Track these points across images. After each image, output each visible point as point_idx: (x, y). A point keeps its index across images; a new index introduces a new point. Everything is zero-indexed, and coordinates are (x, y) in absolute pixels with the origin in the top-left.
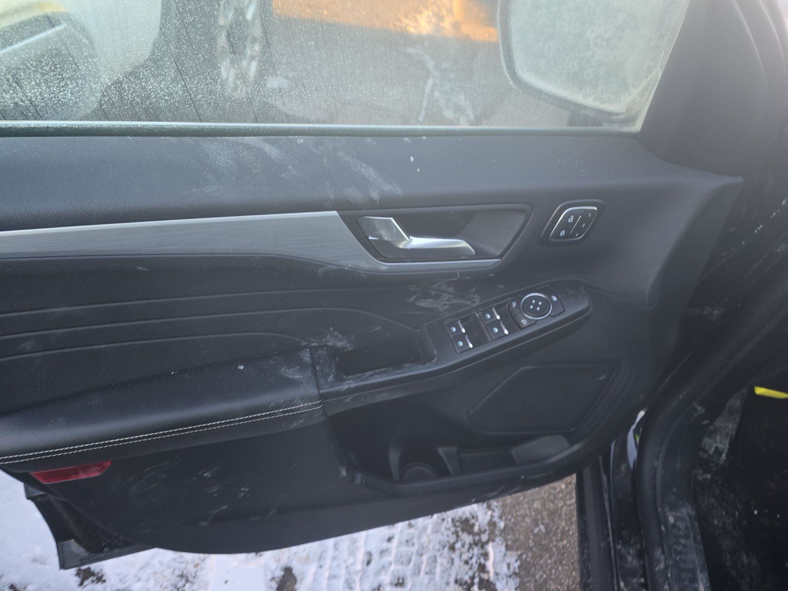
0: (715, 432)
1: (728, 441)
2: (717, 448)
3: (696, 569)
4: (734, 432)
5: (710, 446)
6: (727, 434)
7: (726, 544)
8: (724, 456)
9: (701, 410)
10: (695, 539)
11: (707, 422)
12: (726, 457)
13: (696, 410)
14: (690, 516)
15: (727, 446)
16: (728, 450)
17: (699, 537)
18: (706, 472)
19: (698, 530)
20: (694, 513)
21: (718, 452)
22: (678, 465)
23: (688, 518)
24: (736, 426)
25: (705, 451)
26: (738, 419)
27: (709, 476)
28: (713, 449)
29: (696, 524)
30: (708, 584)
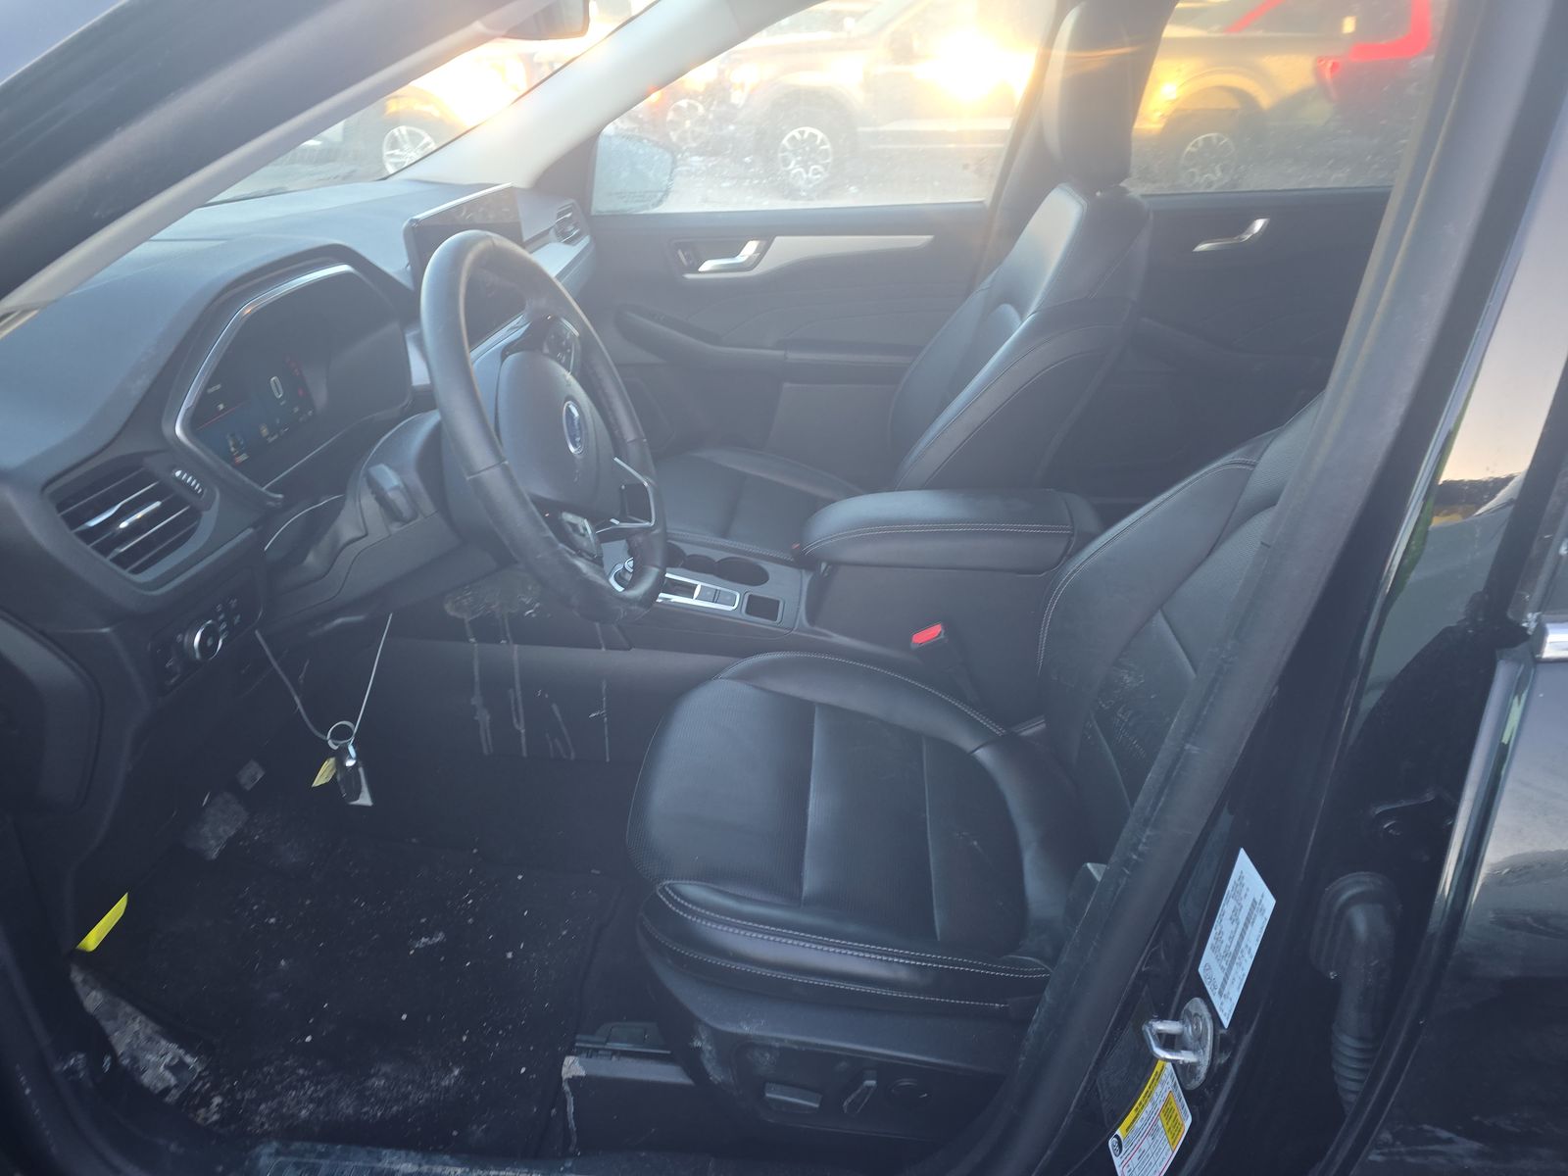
0: (135, 1060)
1: (163, 1042)
2: (167, 1067)
3: (373, 1168)
4: (151, 1025)
5: (161, 1078)
6: (149, 1039)
7: (346, 1106)
8: (189, 1059)
9: (77, 1060)
10: (321, 1155)
11: (108, 1059)
12: (193, 1056)
13: (72, 1071)
14: (278, 1153)
15: (174, 1046)
16: (180, 1047)
17: (321, 1148)
18: (207, 1103)
19: (307, 1145)
20: (275, 1144)
21: (178, 1068)
22: (173, 1147)
23: (281, 1159)
24: (140, 1018)
25: (166, 1091)
26: (129, 1009)
27: (217, 1100)
28: (168, 1075)
29: (296, 1145)
30: (403, 1153)
